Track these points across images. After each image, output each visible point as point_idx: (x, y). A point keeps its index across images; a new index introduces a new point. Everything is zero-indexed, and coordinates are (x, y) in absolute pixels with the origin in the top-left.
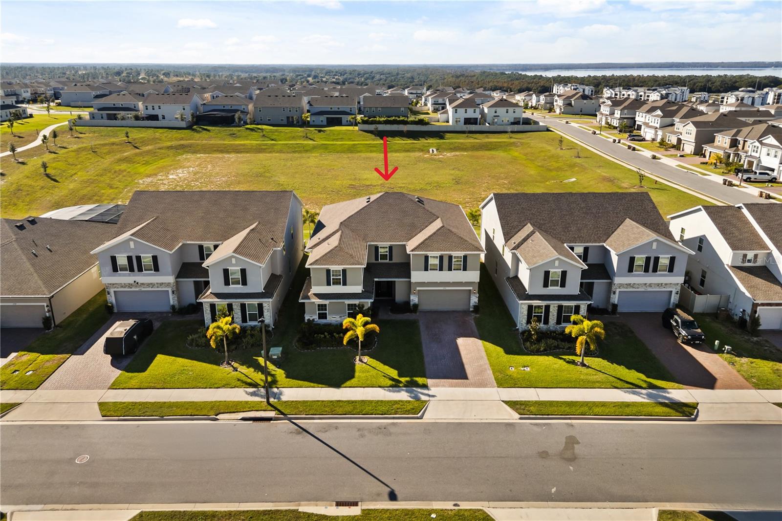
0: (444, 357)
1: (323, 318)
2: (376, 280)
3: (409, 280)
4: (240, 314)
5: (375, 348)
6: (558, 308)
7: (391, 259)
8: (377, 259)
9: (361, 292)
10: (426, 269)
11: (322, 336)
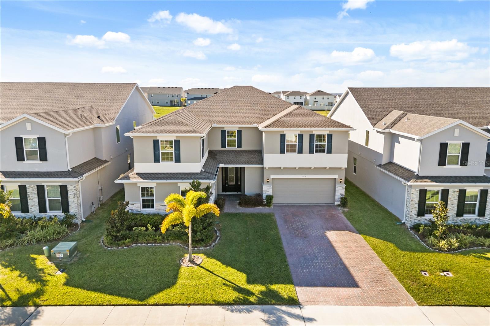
0: (316, 256)
1: (148, 207)
2: (221, 166)
3: (261, 166)
4: (36, 200)
5: (216, 244)
6: (459, 194)
7: (240, 146)
8: (223, 146)
9: (200, 172)
10: (282, 152)
11: (144, 228)
